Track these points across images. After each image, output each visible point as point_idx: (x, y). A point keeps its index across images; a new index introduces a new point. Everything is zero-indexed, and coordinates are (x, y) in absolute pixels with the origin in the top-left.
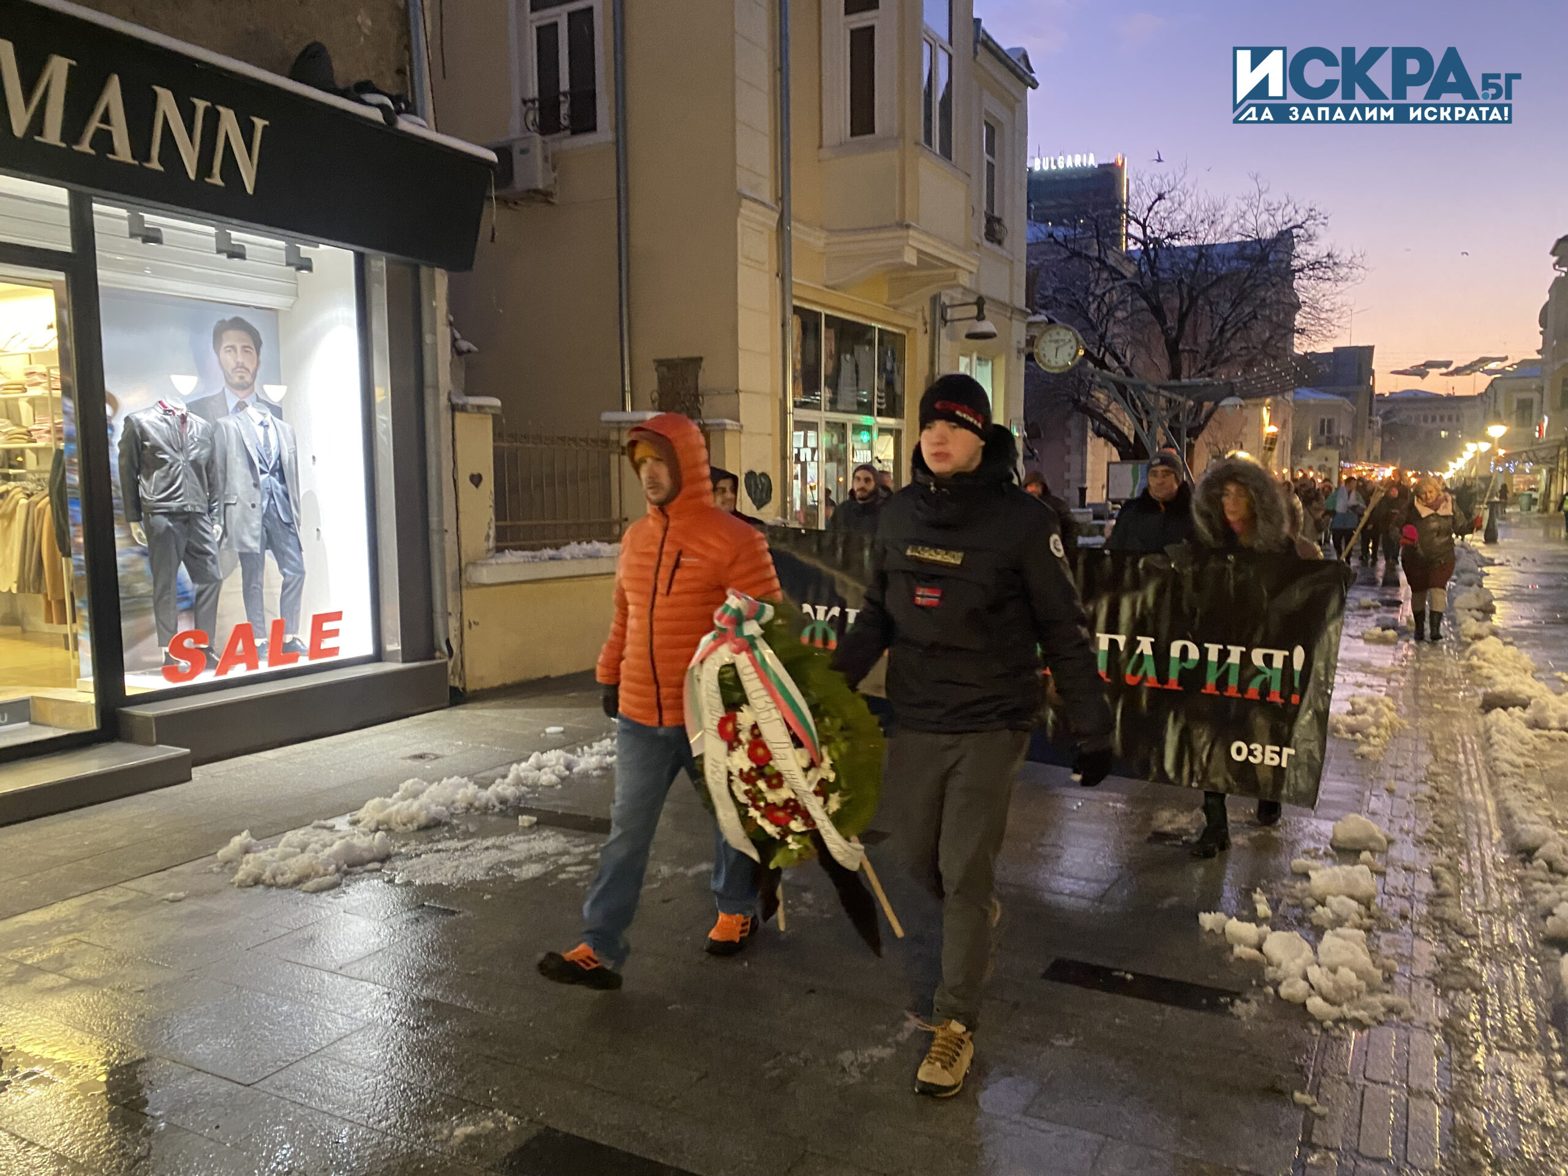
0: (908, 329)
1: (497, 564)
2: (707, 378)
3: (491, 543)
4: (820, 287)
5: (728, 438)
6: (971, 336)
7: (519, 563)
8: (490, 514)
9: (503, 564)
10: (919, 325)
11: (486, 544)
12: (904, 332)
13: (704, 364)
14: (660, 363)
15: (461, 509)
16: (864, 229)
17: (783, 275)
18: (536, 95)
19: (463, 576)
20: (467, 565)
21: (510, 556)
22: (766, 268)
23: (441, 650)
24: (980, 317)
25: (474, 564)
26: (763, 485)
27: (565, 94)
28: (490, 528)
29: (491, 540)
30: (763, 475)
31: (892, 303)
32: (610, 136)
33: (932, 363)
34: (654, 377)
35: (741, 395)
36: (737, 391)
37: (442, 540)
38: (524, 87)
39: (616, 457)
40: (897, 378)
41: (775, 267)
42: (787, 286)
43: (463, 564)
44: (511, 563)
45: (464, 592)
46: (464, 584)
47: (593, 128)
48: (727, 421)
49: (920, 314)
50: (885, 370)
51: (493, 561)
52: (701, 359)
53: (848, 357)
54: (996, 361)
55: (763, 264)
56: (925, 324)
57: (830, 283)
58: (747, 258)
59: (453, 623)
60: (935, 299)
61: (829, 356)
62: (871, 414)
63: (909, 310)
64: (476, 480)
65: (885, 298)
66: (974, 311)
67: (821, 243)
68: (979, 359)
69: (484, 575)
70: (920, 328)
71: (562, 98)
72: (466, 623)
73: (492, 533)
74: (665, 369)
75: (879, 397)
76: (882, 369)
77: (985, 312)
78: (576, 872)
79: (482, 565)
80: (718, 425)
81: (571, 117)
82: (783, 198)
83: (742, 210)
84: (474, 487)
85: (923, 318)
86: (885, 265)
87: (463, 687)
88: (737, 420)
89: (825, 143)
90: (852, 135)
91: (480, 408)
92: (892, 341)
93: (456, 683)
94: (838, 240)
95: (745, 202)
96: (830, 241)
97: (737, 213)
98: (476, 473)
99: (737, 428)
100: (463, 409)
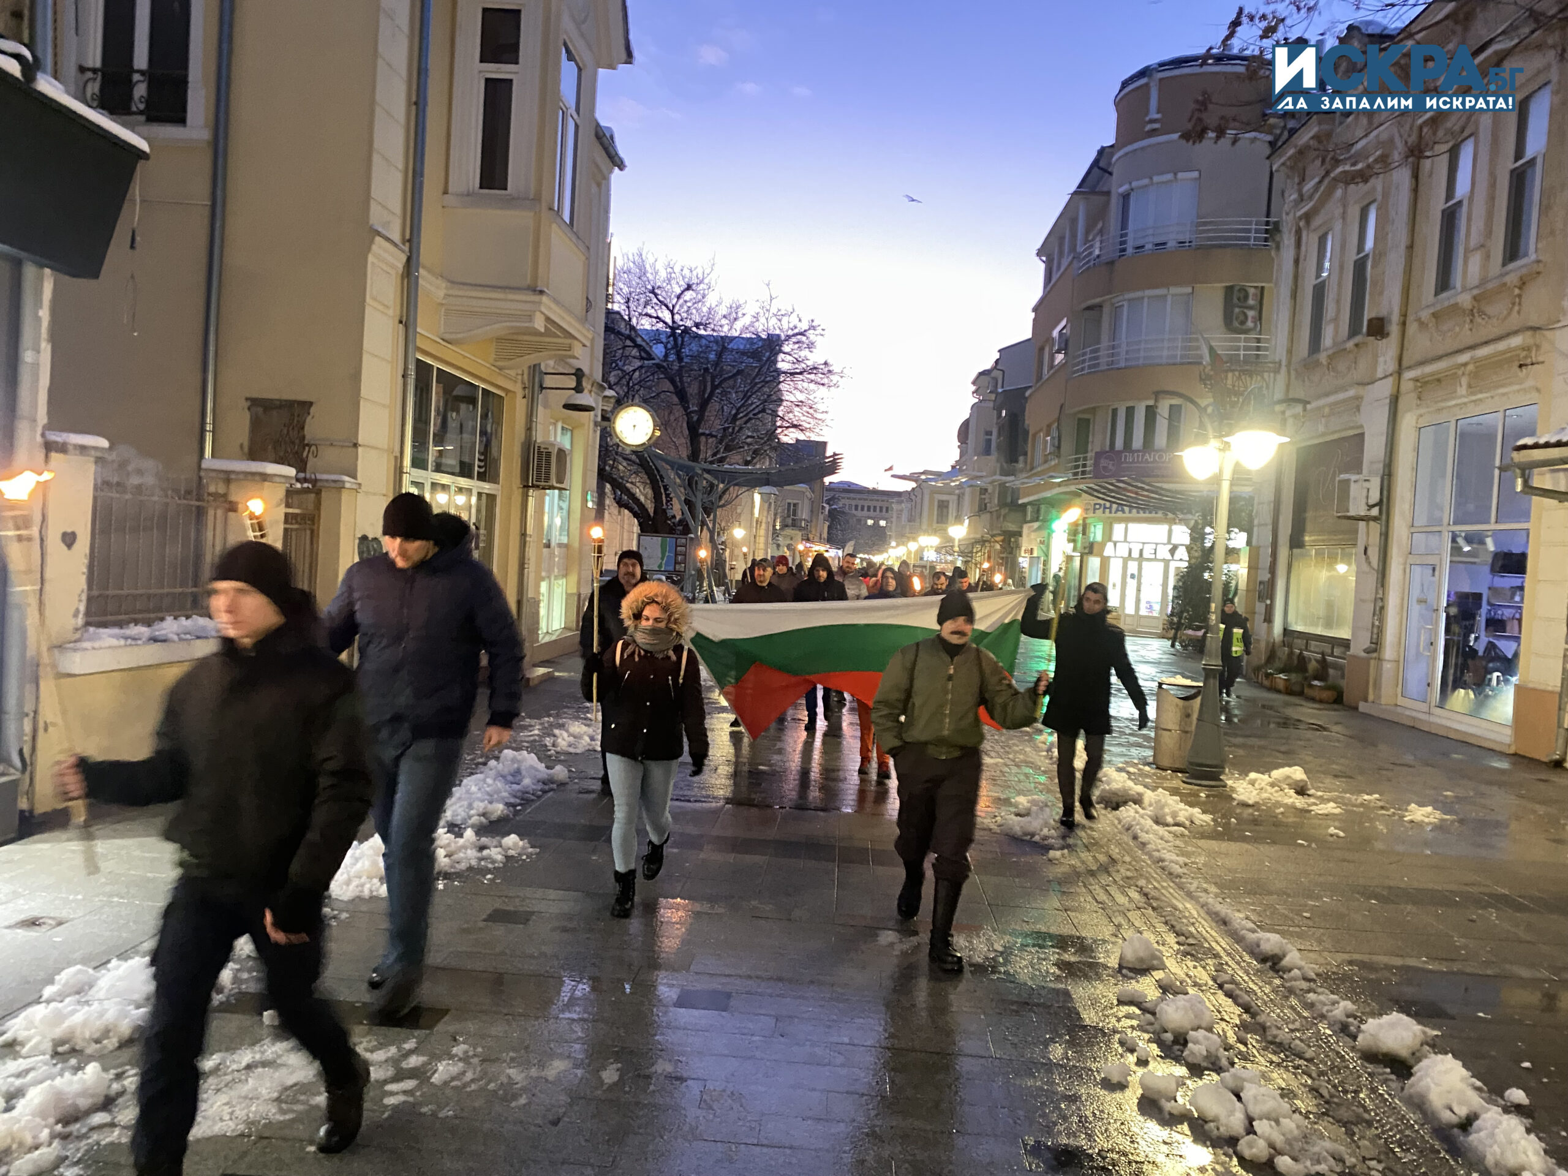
0: (507, 391)
1: (94, 648)
2: (313, 429)
3: (80, 621)
4: (438, 340)
5: (345, 496)
6: (568, 407)
7: (120, 647)
8: (82, 582)
9: (101, 648)
10: (518, 389)
11: (73, 621)
12: (502, 394)
13: (312, 410)
14: (254, 402)
15: (49, 575)
16: (480, 286)
17: (407, 322)
18: (98, 64)
21: (108, 637)
22: (391, 312)
23: (11, 764)
24: (578, 389)
25: (60, 647)
27: (142, 73)
28: (80, 601)
29: (81, 616)
31: (499, 364)
32: (205, 135)
33: (529, 429)
34: (246, 418)
35: (360, 449)
36: (356, 445)
38: (82, 51)
39: (220, 512)
40: (494, 443)
41: (398, 312)
42: (411, 337)
44: (110, 647)
45: (44, 685)
47: (181, 120)
48: (346, 478)
49: (520, 377)
50: (486, 432)
51: (87, 645)
52: (311, 404)
53: (454, 414)
54: (576, 432)
55: (387, 307)
56: (524, 388)
57: (447, 337)
58: (375, 299)
59: (27, 727)
60: (535, 369)
61: (438, 413)
62: (469, 476)
63: (512, 373)
64: (69, 539)
65: (491, 360)
66: (571, 382)
67: (441, 293)
68: (563, 428)
69: (77, 662)
70: (520, 393)
71: (136, 77)
72: (41, 725)
73: (82, 608)
74: (260, 410)
75: (479, 460)
76: (483, 433)
77: (584, 384)
79: (75, 650)
80: (335, 481)
81: (149, 101)
82: (412, 241)
83: (374, 247)
84: (65, 548)
85: (523, 383)
86: (512, 327)
87: (31, 811)
88: (354, 477)
89: (450, 190)
90: (481, 187)
91: (83, 449)
92: (492, 403)
93: (23, 804)
94: (460, 293)
95: (378, 239)
96: (451, 292)
97: (369, 249)
98: (69, 530)
99: (354, 486)
100: (63, 448)
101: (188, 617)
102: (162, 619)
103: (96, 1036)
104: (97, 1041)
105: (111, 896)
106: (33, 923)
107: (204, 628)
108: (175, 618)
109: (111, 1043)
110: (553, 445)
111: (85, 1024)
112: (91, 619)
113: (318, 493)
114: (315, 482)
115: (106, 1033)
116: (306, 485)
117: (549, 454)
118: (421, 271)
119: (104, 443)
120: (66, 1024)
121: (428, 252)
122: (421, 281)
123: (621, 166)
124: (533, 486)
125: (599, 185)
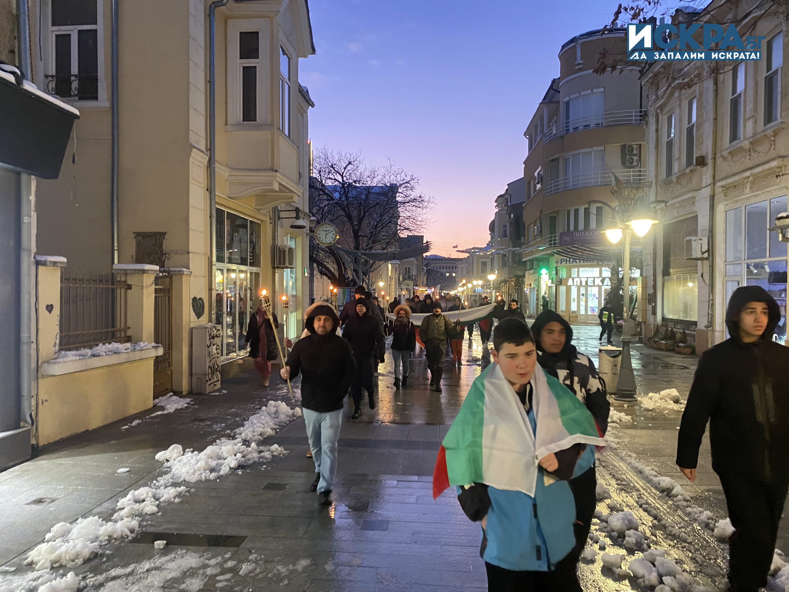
0: (262, 221)
1: (64, 362)
2: (167, 245)
3: (57, 348)
4: (226, 198)
5: (184, 279)
6: (292, 227)
7: (76, 360)
8: (57, 329)
9: (67, 362)
10: (267, 219)
11: (54, 349)
12: (260, 222)
13: (166, 237)
14: (138, 234)
15: (40, 327)
16: (247, 170)
17: (210, 190)
18: (54, 74)
19: (39, 372)
20: (42, 363)
21: (71, 355)
22: (202, 186)
23: (26, 422)
24: (297, 218)
25: (47, 362)
26: (201, 304)
27: (75, 76)
28: (57, 338)
29: (57, 346)
30: (200, 299)
31: (256, 207)
32: (107, 104)
33: (274, 239)
34: (134, 242)
35: (190, 254)
36: (188, 253)
37: (30, 348)
38: (46, 67)
39: (123, 290)
40: (257, 247)
41: (206, 185)
42: (213, 197)
43: (40, 363)
44: (72, 361)
45: (41, 381)
46: (40, 375)
47: (95, 98)
48: (184, 269)
49: (268, 214)
50: (253, 242)
51: (61, 360)
52: (165, 233)
53: (236, 234)
54: (297, 239)
55: (200, 183)
56: (271, 219)
57: (231, 196)
58: (194, 180)
59: (33, 403)
60: (275, 209)
61: (228, 235)
62: (246, 265)
63: (264, 211)
64: (50, 308)
65: (254, 206)
66: (294, 214)
67: (227, 175)
68: (291, 237)
69: (57, 369)
70: (268, 221)
71: (73, 78)
72: (40, 401)
73: (58, 342)
74: (140, 238)
75: (250, 256)
76: (251, 242)
77: (300, 215)
78: (226, 580)
79: (55, 363)
80: (179, 271)
81: (80, 89)
82: (211, 149)
83: (192, 154)
84: (48, 313)
85: (270, 216)
86: (263, 189)
87: (37, 444)
88: (188, 268)
89: (229, 123)
90: (243, 121)
91: (55, 263)
92: (255, 227)
93: (33, 442)
94: (237, 174)
95: (194, 150)
96: (233, 174)
97: (190, 155)
98: (49, 304)
99: (189, 273)
100: (44, 264)
101: (110, 343)
102: (97, 345)
103: (72, 558)
104: (73, 561)
105: (78, 486)
106: (39, 501)
107: (118, 348)
108: (104, 344)
109: (80, 561)
110: (286, 246)
111: (66, 552)
112: (62, 347)
113: (171, 278)
114: (169, 272)
115: (77, 556)
116: (164, 274)
117: (284, 251)
118: (216, 164)
119: (64, 260)
120: (58, 552)
121: (219, 155)
122: (216, 169)
123: (313, 105)
124: (277, 267)
125: (302, 116)
